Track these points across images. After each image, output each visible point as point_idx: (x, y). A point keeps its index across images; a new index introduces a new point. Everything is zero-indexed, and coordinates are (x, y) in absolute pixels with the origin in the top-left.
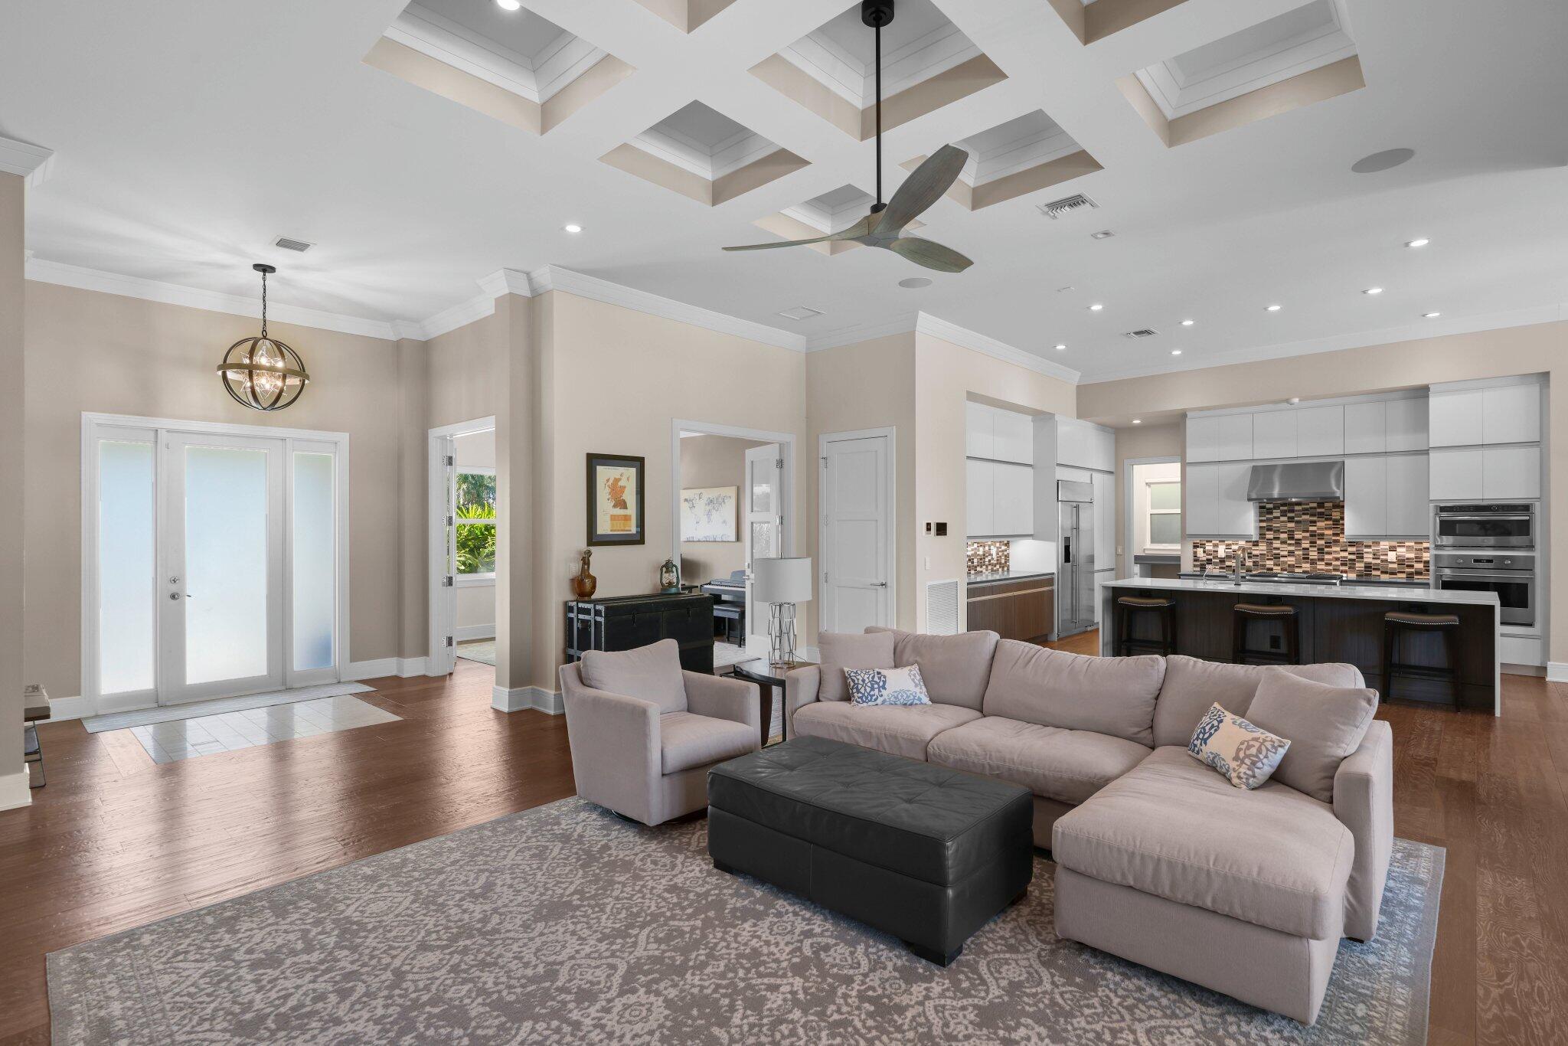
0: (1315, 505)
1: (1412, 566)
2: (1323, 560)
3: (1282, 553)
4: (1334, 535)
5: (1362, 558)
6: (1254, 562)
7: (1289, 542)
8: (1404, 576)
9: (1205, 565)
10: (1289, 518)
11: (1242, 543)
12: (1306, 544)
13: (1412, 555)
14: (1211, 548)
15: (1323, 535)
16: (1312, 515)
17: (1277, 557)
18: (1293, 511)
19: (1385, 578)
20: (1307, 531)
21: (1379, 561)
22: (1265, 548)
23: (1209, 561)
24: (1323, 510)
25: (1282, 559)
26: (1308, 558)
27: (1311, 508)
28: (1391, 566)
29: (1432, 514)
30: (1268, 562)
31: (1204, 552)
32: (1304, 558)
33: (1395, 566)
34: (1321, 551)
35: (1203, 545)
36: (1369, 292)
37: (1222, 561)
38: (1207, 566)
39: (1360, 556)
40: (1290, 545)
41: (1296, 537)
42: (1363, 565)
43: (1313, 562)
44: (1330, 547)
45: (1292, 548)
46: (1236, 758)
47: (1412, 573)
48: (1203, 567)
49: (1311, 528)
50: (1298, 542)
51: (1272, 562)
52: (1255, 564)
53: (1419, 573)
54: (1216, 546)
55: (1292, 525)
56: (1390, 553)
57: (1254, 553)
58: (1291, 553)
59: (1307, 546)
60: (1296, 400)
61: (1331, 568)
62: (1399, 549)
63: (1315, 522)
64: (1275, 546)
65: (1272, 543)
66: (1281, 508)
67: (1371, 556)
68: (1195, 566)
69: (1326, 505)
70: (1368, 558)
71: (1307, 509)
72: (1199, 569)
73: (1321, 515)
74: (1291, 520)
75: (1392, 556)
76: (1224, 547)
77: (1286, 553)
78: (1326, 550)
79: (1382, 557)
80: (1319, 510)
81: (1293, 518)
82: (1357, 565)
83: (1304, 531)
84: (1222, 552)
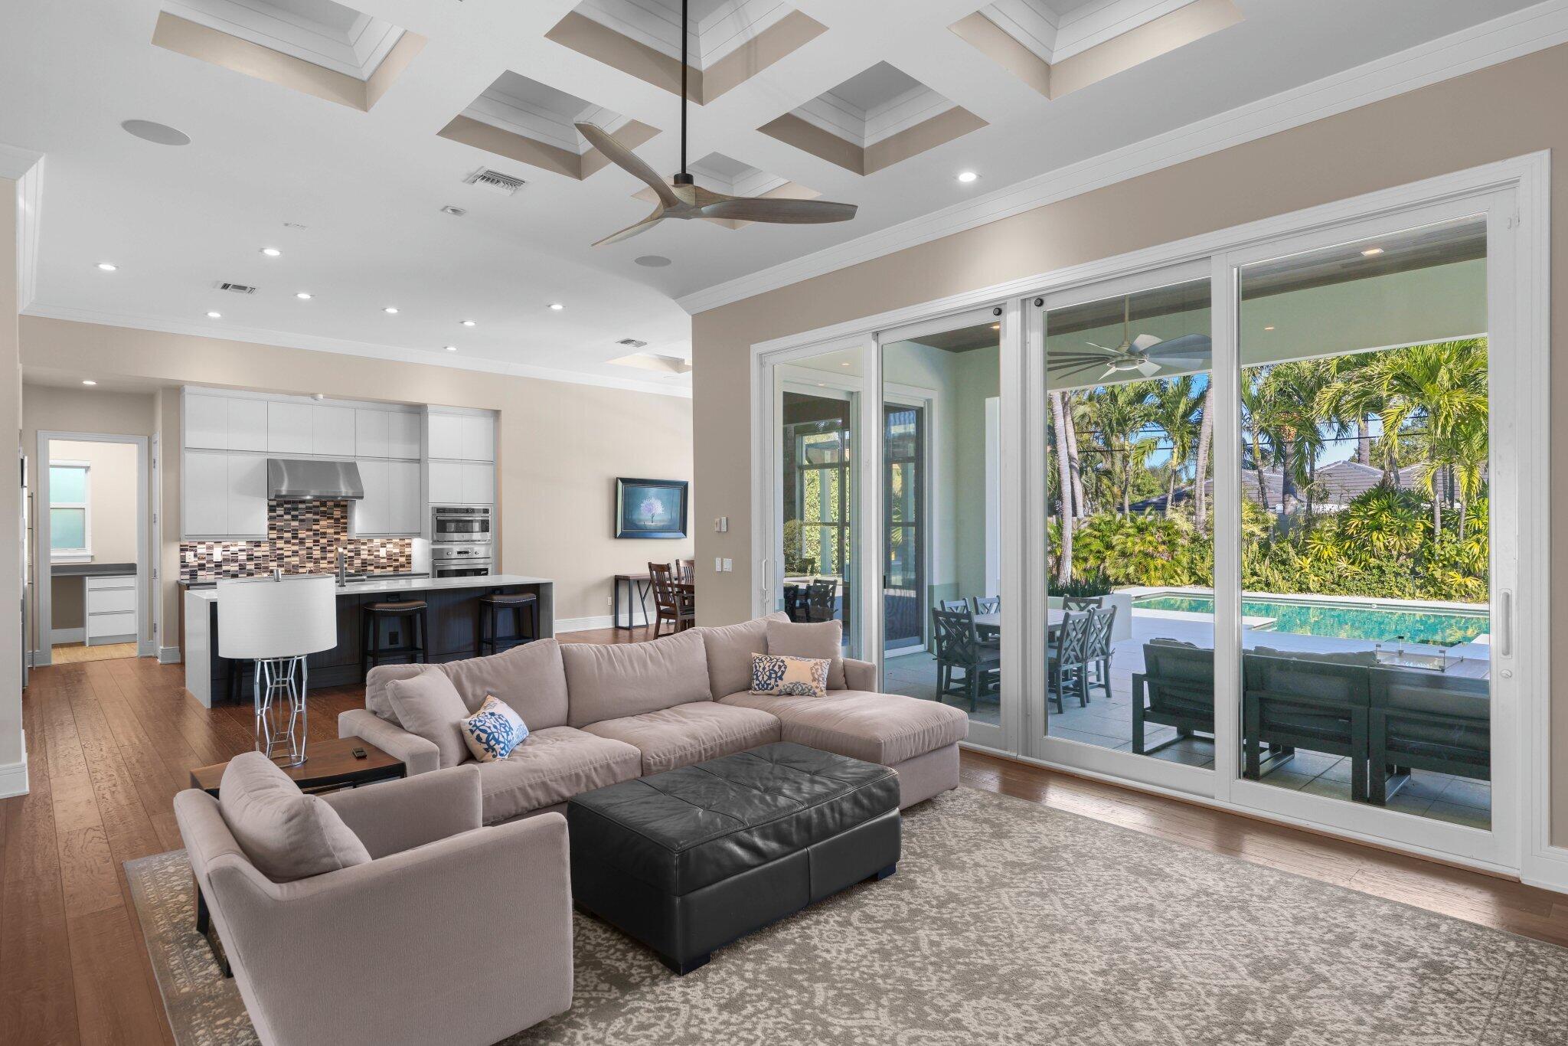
0: (318, 503)
1: (398, 560)
2: (325, 558)
3: (286, 554)
4: (336, 533)
5: (359, 555)
6: (256, 565)
7: (293, 541)
8: (391, 569)
9: (196, 571)
10: (293, 516)
11: (242, 544)
12: (309, 543)
13: (397, 551)
14: (204, 551)
15: (325, 533)
16: (316, 514)
17: (280, 558)
18: (296, 509)
19: (377, 572)
20: (311, 530)
21: (372, 557)
22: (268, 548)
23: (202, 567)
24: (325, 509)
25: (286, 560)
26: (311, 558)
27: (314, 507)
28: (382, 561)
29: (430, 515)
30: (271, 564)
31: (195, 556)
32: (307, 558)
33: (385, 561)
34: (323, 549)
35: (193, 548)
36: (466, 323)
37: (218, 565)
38: (199, 573)
39: (358, 554)
40: (294, 544)
41: (300, 536)
42: (360, 561)
43: (317, 561)
44: (332, 545)
45: (296, 548)
46: (814, 680)
47: (397, 567)
48: (193, 574)
49: (315, 527)
50: (302, 542)
51: (275, 564)
52: (257, 566)
53: (402, 566)
54: (210, 548)
55: (295, 524)
56: (381, 549)
57: (256, 554)
58: (295, 553)
59: (311, 545)
60: (321, 396)
61: (333, 566)
62: (388, 546)
63: (318, 520)
64: (278, 546)
65: (275, 543)
66: (285, 506)
67: (367, 552)
68: (182, 573)
69: (328, 504)
70: (364, 555)
71: (310, 508)
72: (188, 577)
73: (324, 514)
74: (295, 518)
75: (383, 552)
76: (221, 549)
77: (290, 553)
78: (328, 548)
79: (375, 553)
80: (322, 509)
81: (297, 516)
82: (356, 561)
83: (308, 530)
84: (218, 555)
